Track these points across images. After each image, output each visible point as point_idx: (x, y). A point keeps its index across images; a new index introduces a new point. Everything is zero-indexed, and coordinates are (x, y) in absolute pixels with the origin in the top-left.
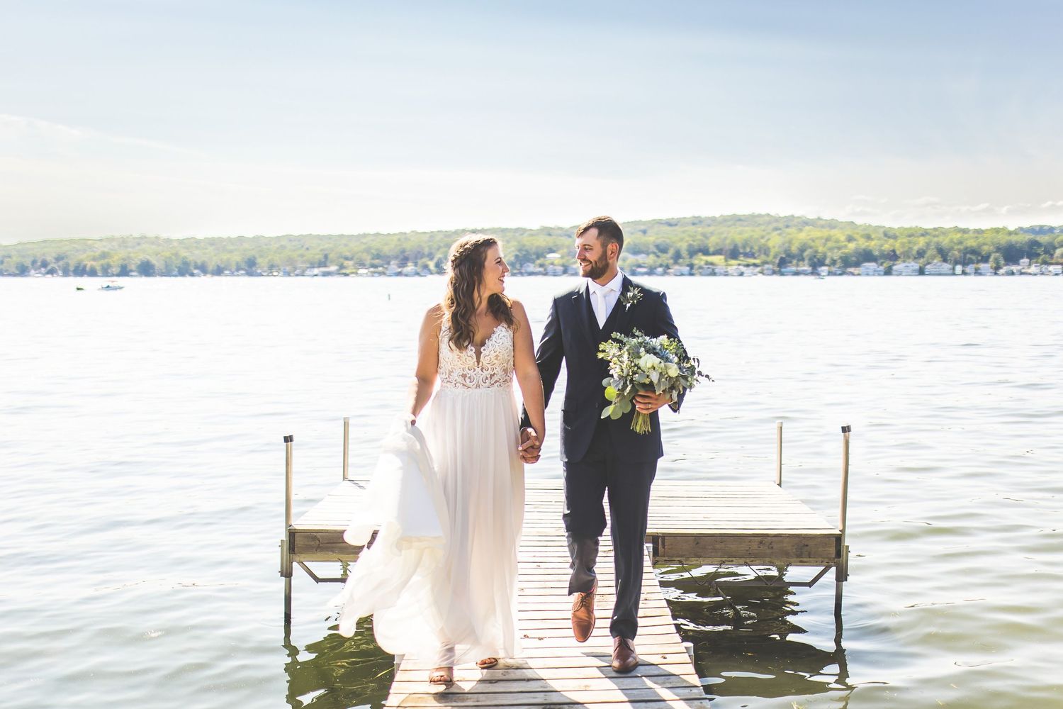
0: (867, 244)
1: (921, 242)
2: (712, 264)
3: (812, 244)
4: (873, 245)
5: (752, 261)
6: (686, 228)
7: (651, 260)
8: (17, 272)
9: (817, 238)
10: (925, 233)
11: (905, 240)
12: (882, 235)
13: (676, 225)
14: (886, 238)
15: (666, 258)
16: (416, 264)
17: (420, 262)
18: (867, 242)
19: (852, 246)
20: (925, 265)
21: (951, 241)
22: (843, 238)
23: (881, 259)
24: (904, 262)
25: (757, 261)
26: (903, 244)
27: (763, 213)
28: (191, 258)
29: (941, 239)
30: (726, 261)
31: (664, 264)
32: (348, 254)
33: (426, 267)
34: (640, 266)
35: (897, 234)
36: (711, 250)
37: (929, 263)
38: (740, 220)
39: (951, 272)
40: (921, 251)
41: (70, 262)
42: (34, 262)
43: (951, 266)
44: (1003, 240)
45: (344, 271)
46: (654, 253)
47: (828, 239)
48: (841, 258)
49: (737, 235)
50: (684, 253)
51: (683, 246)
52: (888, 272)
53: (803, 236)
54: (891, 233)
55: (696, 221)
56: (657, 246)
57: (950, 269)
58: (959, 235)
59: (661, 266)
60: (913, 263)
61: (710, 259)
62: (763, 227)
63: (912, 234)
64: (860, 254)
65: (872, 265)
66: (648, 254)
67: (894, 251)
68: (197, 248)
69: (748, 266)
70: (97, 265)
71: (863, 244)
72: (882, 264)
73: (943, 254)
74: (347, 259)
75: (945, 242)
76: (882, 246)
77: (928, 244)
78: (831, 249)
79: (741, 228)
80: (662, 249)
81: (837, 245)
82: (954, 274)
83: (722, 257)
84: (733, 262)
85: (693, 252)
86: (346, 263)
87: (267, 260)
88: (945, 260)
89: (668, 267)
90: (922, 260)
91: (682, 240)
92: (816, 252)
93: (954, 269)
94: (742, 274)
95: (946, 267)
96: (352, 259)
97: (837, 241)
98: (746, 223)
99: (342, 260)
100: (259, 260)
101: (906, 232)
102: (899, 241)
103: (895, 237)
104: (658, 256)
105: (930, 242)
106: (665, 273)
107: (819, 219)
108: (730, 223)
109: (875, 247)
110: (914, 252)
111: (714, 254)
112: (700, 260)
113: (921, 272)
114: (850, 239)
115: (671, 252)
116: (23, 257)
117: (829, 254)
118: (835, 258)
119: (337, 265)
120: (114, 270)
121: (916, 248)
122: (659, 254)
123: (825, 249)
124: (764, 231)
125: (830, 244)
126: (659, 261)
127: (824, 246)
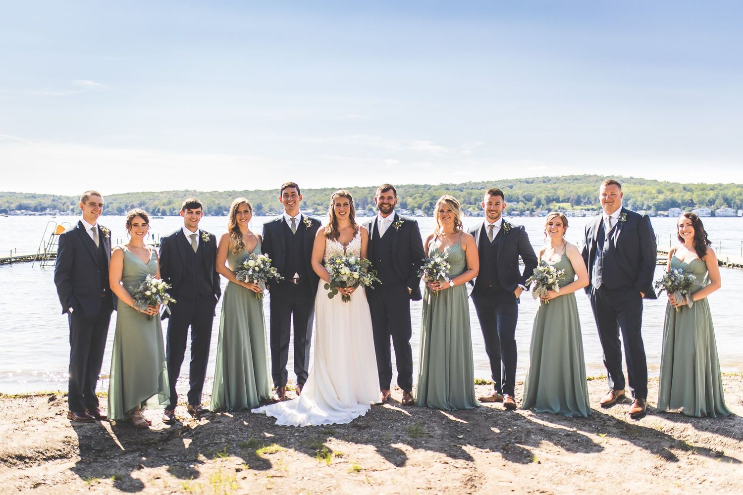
0: (672, 195)
1: (712, 195)
2: (563, 209)
3: (633, 195)
4: (677, 196)
5: (590, 207)
6: (539, 185)
7: (521, 205)
8: (117, 213)
9: (635, 191)
10: (713, 188)
11: (700, 193)
12: (682, 189)
13: (532, 182)
14: (685, 191)
15: (530, 205)
16: (364, 208)
17: (367, 207)
18: (672, 194)
19: (661, 197)
20: (715, 210)
21: (734, 193)
22: (654, 192)
23: (682, 205)
24: (700, 207)
25: (594, 207)
26: (699, 196)
27: (592, 174)
28: (222, 204)
29: (726, 191)
30: (572, 206)
31: (530, 208)
32: (318, 202)
33: (371, 210)
34: (514, 210)
35: (693, 188)
36: (560, 200)
37: (718, 208)
38: (576, 179)
39: (735, 214)
40: (712, 200)
41: (149, 206)
42: (126, 206)
43: (734, 211)
45: (317, 213)
46: (523, 202)
47: (644, 192)
48: (654, 205)
49: (576, 189)
50: (544, 202)
51: (543, 197)
54: (688, 188)
55: (546, 180)
56: (524, 197)
57: (734, 212)
58: (739, 189)
59: (528, 210)
60: (706, 208)
61: (562, 205)
62: (593, 184)
63: (703, 188)
64: (668, 203)
65: (677, 210)
66: (518, 202)
67: (692, 200)
68: (222, 198)
69: (588, 210)
70: (167, 208)
71: (668, 195)
72: (684, 209)
73: (728, 202)
74: (319, 205)
75: (729, 194)
76: (683, 196)
77: (717, 196)
78: (646, 199)
79: (578, 185)
80: (528, 199)
81: (651, 196)
82: (737, 216)
83: (569, 204)
84: (576, 207)
85: (549, 201)
86: (319, 207)
87: (268, 205)
88: (730, 206)
89: (533, 211)
90: (713, 206)
91: (540, 193)
92: (637, 200)
93: (737, 212)
94: (584, 216)
95: (731, 211)
96: (322, 204)
97: (651, 193)
98: (580, 182)
99: (316, 206)
100: (263, 206)
101: (699, 187)
102: (695, 193)
103: (691, 191)
104: (526, 204)
105: (719, 193)
106: (531, 215)
107: (632, 178)
108: (569, 181)
109: (678, 197)
110: (706, 201)
111: (562, 202)
112: (555, 205)
113: (714, 214)
114: (660, 192)
115: (534, 200)
116: (120, 203)
117: (646, 203)
118: (650, 205)
119: (313, 209)
120: (176, 211)
121: (708, 198)
122: (526, 202)
123: (642, 199)
124: (594, 186)
125: (645, 196)
126: (527, 207)
127: (642, 196)
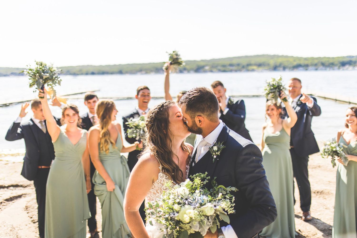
0: (300, 62)
1: (316, 62)
3: (283, 63)
4: (302, 62)
5: (266, 68)
6: (244, 59)
9: (285, 61)
10: (317, 58)
11: (311, 61)
12: (304, 60)
15: (240, 67)
20: (318, 67)
21: (326, 61)
23: (304, 66)
24: (311, 67)
27: (266, 54)
28: (104, 70)
29: (322, 60)
31: (240, 69)
32: (148, 68)
35: (309, 59)
36: (253, 65)
40: (316, 64)
41: (71, 71)
44: (341, 60)
46: (236, 66)
47: (288, 61)
48: (292, 66)
50: (245, 66)
52: (307, 70)
53: (280, 60)
54: (307, 59)
56: (236, 64)
58: (327, 59)
60: (314, 67)
61: (253, 67)
62: (267, 58)
63: (313, 59)
64: (298, 65)
65: (301, 68)
67: (308, 64)
71: (298, 62)
72: (304, 68)
73: (323, 64)
75: (324, 61)
76: (304, 62)
77: (318, 62)
78: (289, 64)
79: (260, 59)
80: (238, 65)
83: (256, 67)
84: (260, 68)
85: (248, 66)
88: (323, 66)
90: (316, 66)
91: (244, 62)
92: (285, 65)
95: (324, 68)
97: (291, 62)
98: (261, 57)
101: (311, 59)
102: (309, 61)
107: (283, 55)
108: (257, 57)
110: (314, 64)
112: (250, 68)
113: (316, 69)
127: (287, 63)
